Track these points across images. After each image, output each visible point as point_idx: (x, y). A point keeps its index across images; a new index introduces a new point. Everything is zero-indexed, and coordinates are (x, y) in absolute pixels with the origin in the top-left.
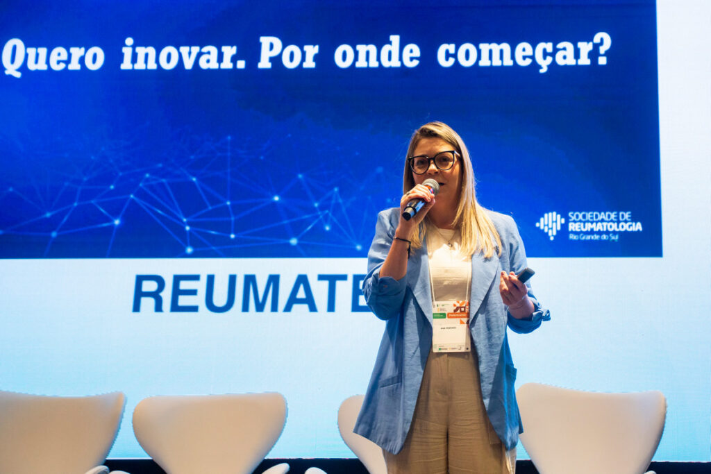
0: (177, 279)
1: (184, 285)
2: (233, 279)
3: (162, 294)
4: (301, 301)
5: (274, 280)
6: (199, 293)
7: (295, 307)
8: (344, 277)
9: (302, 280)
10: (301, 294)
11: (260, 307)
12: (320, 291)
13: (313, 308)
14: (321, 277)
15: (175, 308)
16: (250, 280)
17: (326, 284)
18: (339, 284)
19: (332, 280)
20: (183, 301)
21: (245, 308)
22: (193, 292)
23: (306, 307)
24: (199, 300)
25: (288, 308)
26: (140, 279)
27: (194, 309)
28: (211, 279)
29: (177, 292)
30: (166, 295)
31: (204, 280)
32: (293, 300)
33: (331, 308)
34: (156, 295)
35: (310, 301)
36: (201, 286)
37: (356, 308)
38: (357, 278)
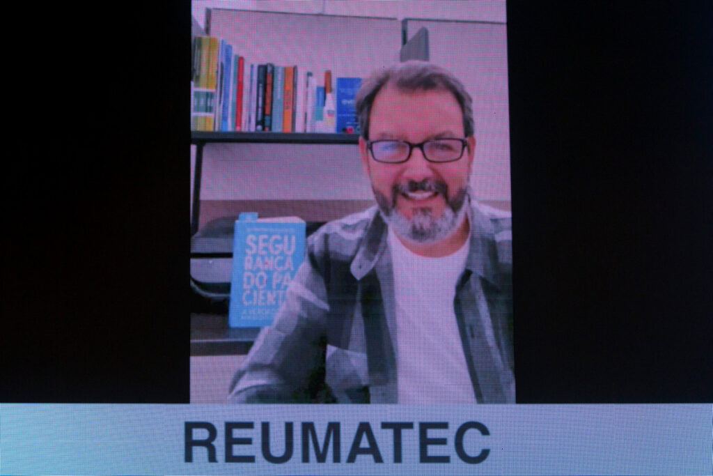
0: (230, 426)
1: (238, 433)
2: (289, 427)
3: (215, 443)
4: (365, 451)
5: (334, 428)
6: (254, 441)
7: (359, 457)
8: (409, 425)
9: (364, 428)
10: (365, 443)
11: (321, 458)
12: (385, 439)
13: (378, 459)
14: (385, 425)
15: (230, 458)
16: (308, 428)
17: (390, 432)
18: (405, 433)
19: (397, 428)
20: (238, 450)
21: (306, 459)
22: (248, 441)
23: (370, 457)
24: (255, 449)
25: (351, 459)
26: (189, 427)
27: (251, 459)
28: (266, 427)
29: (230, 442)
30: (220, 443)
31: (258, 429)
32: (356, 450)
33: (398, 458)
34: (208, 444)
35: (374, 450)
36: (255, 434)
37: (425, 458)
38: (424, 427)
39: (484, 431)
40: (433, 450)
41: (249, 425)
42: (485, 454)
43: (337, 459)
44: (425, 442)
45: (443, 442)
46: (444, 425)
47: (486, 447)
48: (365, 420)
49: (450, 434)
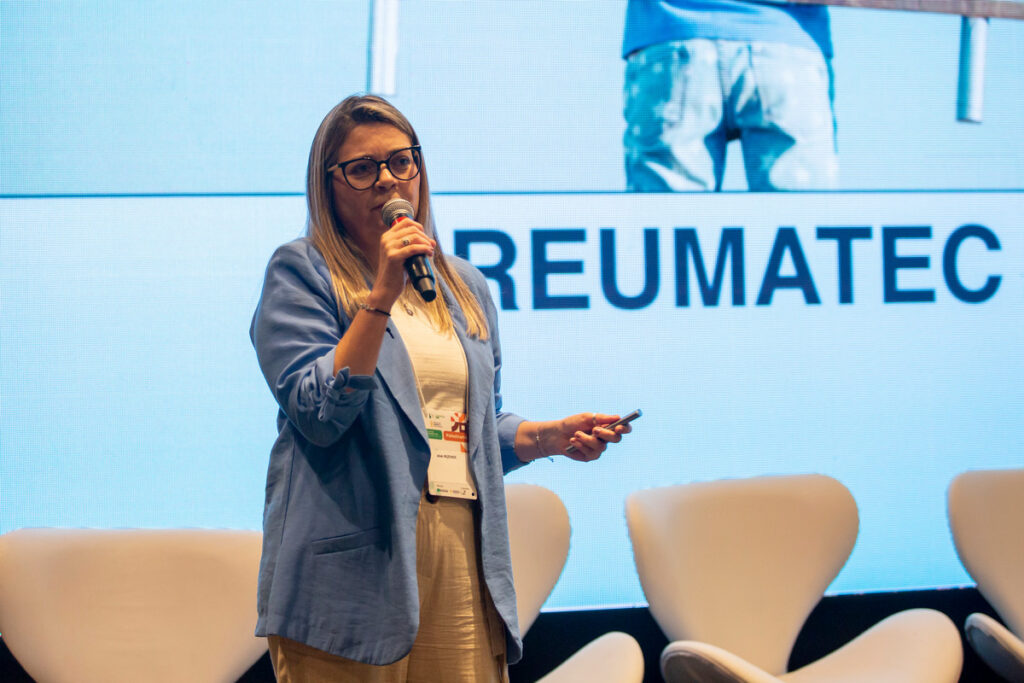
0: (541, 238)
1: (555, 252)
2: (651, 237)
3: (512, 272)
4: (788, 283)
5: (733, 238)
6: (587, 268)
7: (779, 295)
8: (864, 233)
9: (787, 238)
10: (787, 268)
11: (710, 297)
12: (822, 259)
13: (812, 297)
14: (824, 233)
15: (542, 301)
16: (686, 239)
17: (832, 245)
18: (857, 245)
19: (844, 237)
20: (557, 285)
21: (682, 299)
22: (575, 267)
23: (796, 295)
24: (588, 282)
25: (764, 298)
27: (581, 302)
28: (608, 238)
29: (542, 268)
30: (521, 272)
31: (594, 241)
32: (773, 281)
33: (846, 296)
34: (499, 273)
35: (803, 281)
36: (588, 252)
37: (893, 294)
38: (891, 235)
39: (992, 242)
40: (906, 279)
41: (577, 236)
42: (993, 284)
43: (739, 298)
44: (892, 263)
45: (921, 262)
46: (924, 232)
47: (994, 272)
48: (787, 223)
49: (933, 248)
